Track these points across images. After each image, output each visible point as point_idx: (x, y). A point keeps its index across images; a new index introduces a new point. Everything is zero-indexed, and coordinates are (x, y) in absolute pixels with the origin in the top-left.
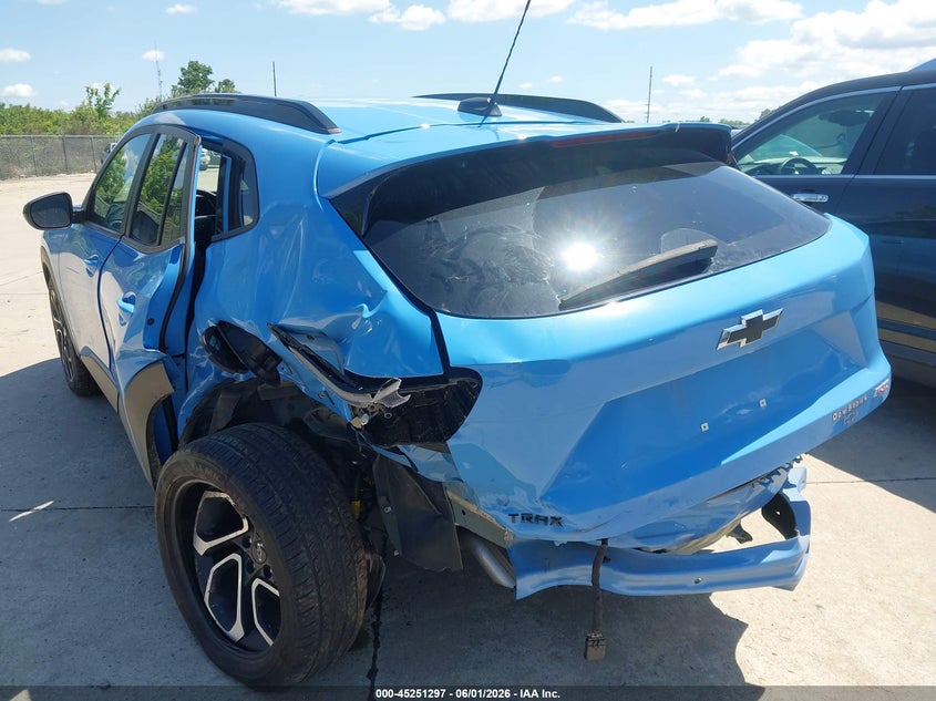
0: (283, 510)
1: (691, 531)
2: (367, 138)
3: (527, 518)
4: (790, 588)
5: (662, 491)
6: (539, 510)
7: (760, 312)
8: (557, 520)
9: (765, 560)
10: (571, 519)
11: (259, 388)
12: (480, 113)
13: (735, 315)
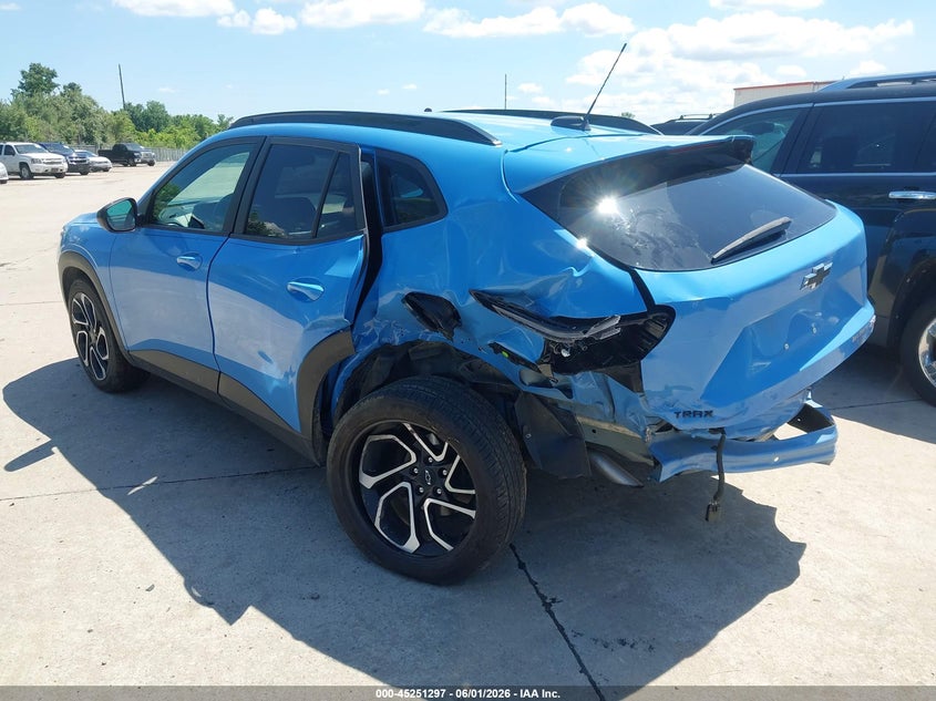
0: (478, 431)
1: (766, 426)
2: (526, 148)
3: (687, 414)
4: (827, 463)
5: (770, 389)
6: (699, 406)
7: (822, 265)
8: (709, 413)
9: (819, 441)
10: (717, 412)
11: (410, 351)
12: (577, 128)
13: (808, 268)
